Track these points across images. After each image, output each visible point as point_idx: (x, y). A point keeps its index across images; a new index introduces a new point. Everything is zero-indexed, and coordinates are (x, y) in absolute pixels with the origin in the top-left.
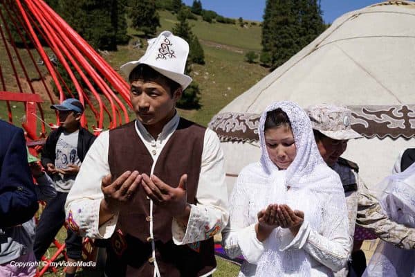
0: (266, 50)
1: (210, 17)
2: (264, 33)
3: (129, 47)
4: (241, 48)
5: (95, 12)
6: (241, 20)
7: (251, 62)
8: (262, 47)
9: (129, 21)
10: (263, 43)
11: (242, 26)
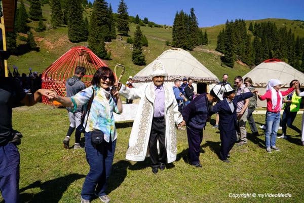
0: (174, 40)
1: (152, 25)
2: (173, 33)
3: (117, 40)
4: (164, 38)
5: (103, 26)
6: (165, 26)
7: (168, 45)
8: (172, 39)
9: (117, 29)
10: (173, 37)
11: (166, 28)
